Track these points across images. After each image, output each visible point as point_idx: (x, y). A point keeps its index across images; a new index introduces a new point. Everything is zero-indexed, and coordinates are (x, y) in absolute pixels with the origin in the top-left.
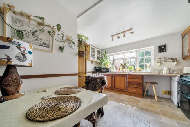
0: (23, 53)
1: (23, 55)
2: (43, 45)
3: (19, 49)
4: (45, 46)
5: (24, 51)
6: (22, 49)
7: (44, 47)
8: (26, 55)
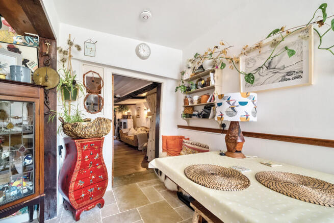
0: (232, 107)
1: (233, 109)
2: (287, 77)
3: (229, 103)
4: (290, 77)
5: (234, 103)
6: (231, 103)
7: (289, 79)
8: (235, 108)
